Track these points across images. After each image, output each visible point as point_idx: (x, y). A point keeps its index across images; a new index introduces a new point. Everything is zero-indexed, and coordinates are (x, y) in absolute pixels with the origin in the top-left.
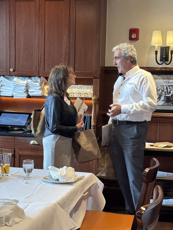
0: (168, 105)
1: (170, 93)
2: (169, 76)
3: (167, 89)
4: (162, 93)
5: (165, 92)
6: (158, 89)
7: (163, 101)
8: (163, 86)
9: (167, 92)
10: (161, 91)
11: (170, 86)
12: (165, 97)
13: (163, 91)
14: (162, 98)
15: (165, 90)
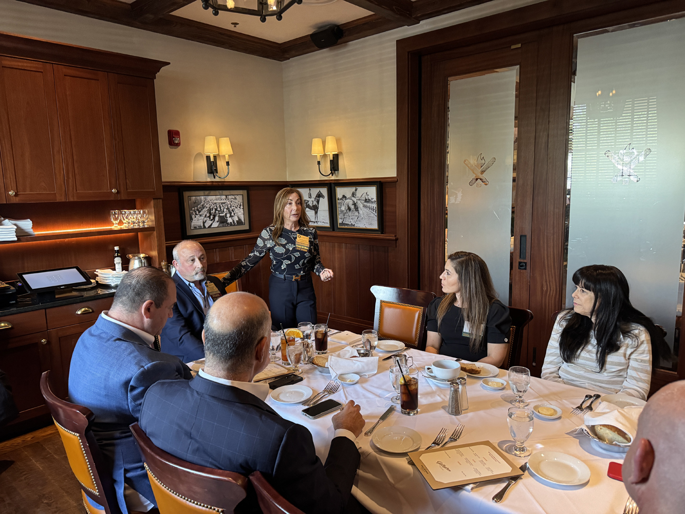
0: (224, 226)
1: (223, 211)
2: (221, 191)
3: (220, 207)
4: (215, 212)
5: (219, 211)
6: (211, 207)
7: (217, 222)
8: (216, 203)
9: (221, 211)
10: (214, 210)
12: (219, 216)
14: (217, 218)
15: (219, 209)
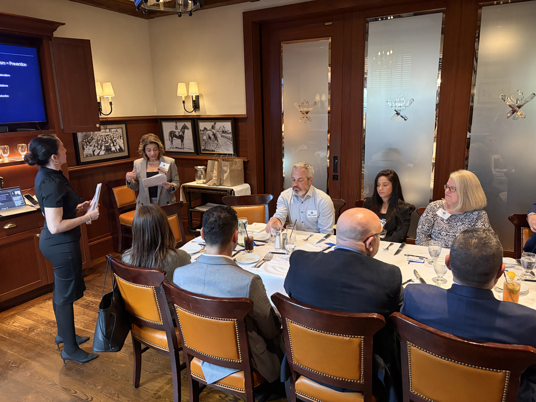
0: (109, 154)
1: (108, 142)
2: (105, 126)
3: (105, 139)
4: (102, 143)
5: (104, 142)
6: (98, 139)
7: (104, 150)
8: (101, 136)
9: (106, 141)
10: (101, 141)
11: (107, 135)
12: (105, 146)
13: (102, 141)
14: (103, 148)
15: (104, 140)
